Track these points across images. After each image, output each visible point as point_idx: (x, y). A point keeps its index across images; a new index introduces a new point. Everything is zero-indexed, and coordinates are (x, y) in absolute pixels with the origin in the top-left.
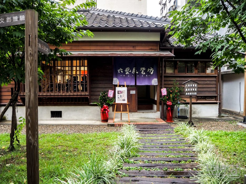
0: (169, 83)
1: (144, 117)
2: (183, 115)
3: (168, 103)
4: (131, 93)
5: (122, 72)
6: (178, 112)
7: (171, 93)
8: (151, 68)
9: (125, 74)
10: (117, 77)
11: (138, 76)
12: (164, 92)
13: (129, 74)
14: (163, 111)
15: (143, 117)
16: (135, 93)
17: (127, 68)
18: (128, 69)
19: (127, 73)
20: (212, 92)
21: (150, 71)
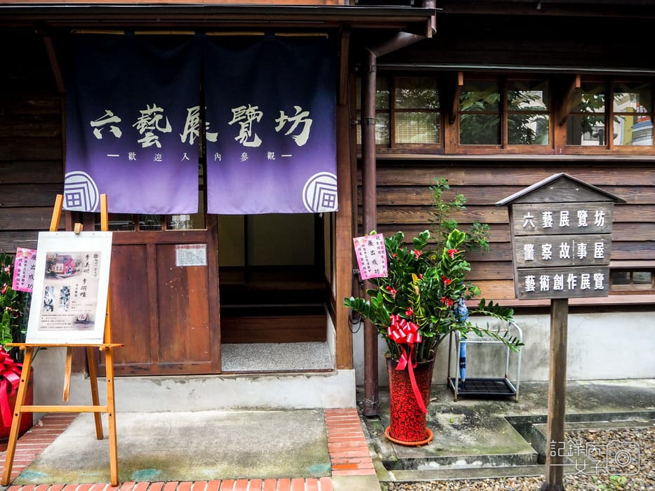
0: (413, 198)
1: (259, 405)
2: (487, 371)
3: (394, 328)
4: (178, 264)
5: (117, 132)
6: (462, 360)
7: (417, 267)
8: (298, 109)
9: (138, 149)
10: (85, 165)
11: (218, 156)
12: (371, 258)
13: (159, 145)
14: (370, 367)
15: (252, 403)
16: (205, 263)
17: (149, 111)
18: (152, 116)
19: (147, 142)
20: (639, 245)
21: (288, 125)
